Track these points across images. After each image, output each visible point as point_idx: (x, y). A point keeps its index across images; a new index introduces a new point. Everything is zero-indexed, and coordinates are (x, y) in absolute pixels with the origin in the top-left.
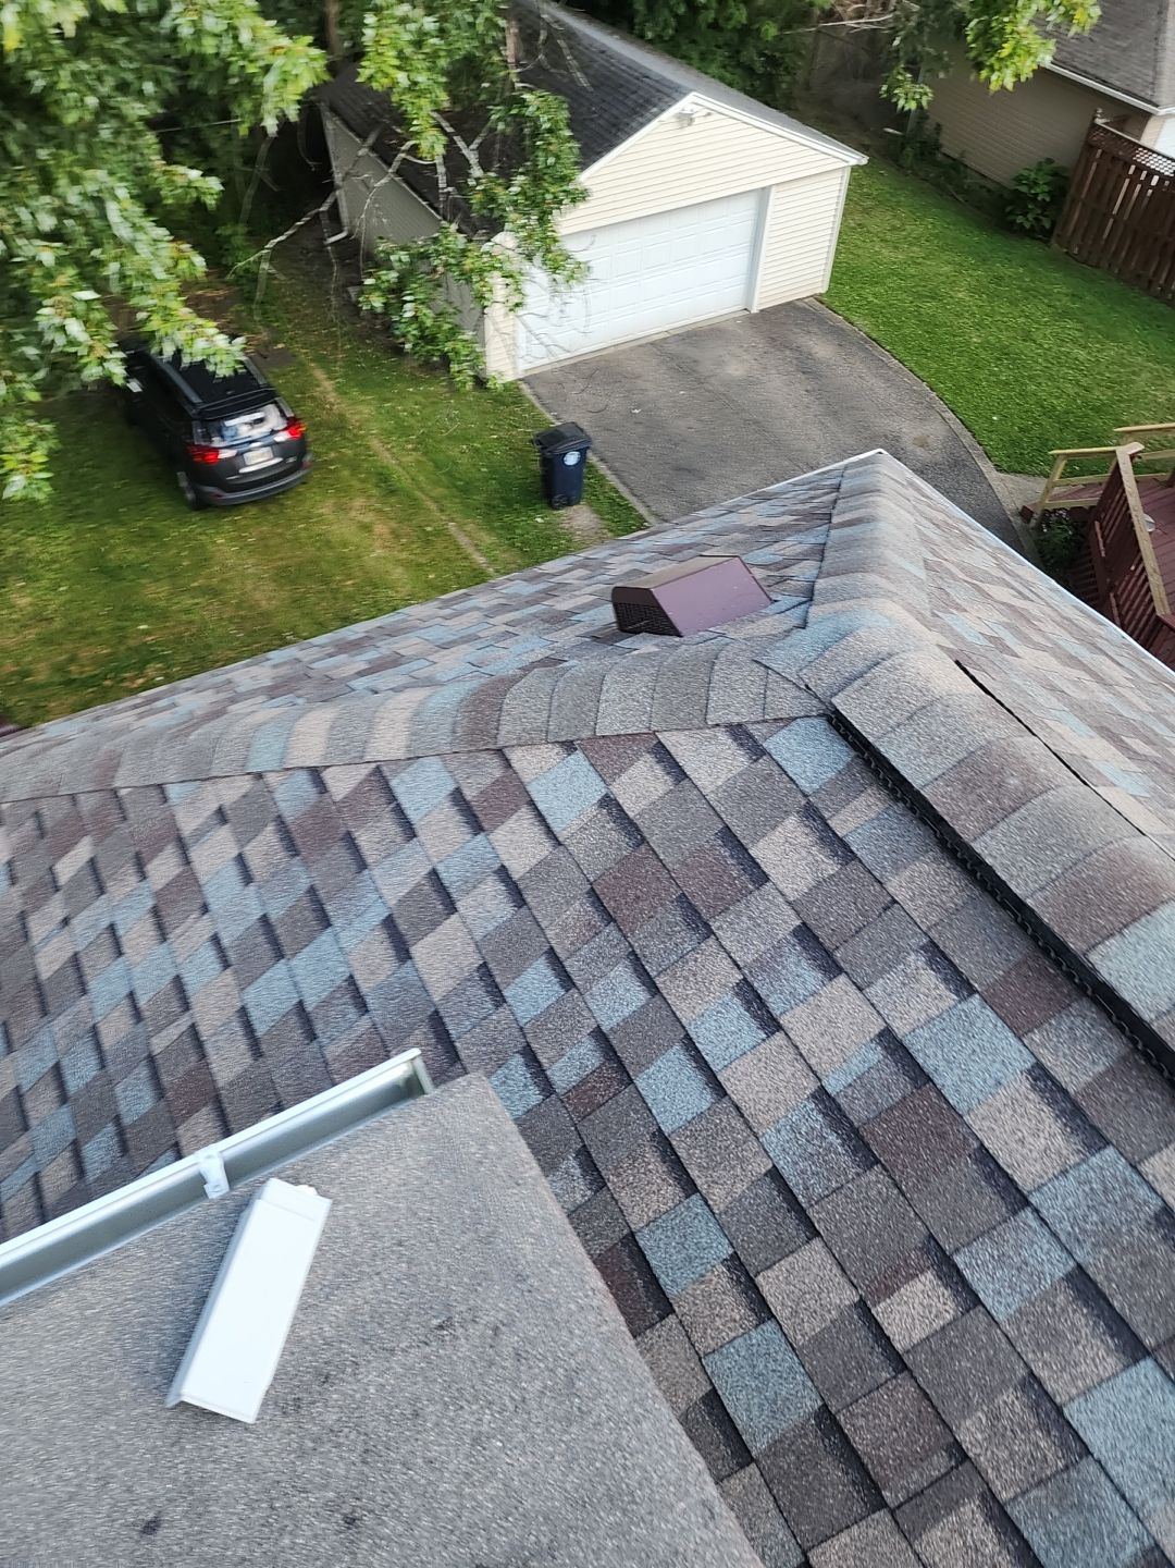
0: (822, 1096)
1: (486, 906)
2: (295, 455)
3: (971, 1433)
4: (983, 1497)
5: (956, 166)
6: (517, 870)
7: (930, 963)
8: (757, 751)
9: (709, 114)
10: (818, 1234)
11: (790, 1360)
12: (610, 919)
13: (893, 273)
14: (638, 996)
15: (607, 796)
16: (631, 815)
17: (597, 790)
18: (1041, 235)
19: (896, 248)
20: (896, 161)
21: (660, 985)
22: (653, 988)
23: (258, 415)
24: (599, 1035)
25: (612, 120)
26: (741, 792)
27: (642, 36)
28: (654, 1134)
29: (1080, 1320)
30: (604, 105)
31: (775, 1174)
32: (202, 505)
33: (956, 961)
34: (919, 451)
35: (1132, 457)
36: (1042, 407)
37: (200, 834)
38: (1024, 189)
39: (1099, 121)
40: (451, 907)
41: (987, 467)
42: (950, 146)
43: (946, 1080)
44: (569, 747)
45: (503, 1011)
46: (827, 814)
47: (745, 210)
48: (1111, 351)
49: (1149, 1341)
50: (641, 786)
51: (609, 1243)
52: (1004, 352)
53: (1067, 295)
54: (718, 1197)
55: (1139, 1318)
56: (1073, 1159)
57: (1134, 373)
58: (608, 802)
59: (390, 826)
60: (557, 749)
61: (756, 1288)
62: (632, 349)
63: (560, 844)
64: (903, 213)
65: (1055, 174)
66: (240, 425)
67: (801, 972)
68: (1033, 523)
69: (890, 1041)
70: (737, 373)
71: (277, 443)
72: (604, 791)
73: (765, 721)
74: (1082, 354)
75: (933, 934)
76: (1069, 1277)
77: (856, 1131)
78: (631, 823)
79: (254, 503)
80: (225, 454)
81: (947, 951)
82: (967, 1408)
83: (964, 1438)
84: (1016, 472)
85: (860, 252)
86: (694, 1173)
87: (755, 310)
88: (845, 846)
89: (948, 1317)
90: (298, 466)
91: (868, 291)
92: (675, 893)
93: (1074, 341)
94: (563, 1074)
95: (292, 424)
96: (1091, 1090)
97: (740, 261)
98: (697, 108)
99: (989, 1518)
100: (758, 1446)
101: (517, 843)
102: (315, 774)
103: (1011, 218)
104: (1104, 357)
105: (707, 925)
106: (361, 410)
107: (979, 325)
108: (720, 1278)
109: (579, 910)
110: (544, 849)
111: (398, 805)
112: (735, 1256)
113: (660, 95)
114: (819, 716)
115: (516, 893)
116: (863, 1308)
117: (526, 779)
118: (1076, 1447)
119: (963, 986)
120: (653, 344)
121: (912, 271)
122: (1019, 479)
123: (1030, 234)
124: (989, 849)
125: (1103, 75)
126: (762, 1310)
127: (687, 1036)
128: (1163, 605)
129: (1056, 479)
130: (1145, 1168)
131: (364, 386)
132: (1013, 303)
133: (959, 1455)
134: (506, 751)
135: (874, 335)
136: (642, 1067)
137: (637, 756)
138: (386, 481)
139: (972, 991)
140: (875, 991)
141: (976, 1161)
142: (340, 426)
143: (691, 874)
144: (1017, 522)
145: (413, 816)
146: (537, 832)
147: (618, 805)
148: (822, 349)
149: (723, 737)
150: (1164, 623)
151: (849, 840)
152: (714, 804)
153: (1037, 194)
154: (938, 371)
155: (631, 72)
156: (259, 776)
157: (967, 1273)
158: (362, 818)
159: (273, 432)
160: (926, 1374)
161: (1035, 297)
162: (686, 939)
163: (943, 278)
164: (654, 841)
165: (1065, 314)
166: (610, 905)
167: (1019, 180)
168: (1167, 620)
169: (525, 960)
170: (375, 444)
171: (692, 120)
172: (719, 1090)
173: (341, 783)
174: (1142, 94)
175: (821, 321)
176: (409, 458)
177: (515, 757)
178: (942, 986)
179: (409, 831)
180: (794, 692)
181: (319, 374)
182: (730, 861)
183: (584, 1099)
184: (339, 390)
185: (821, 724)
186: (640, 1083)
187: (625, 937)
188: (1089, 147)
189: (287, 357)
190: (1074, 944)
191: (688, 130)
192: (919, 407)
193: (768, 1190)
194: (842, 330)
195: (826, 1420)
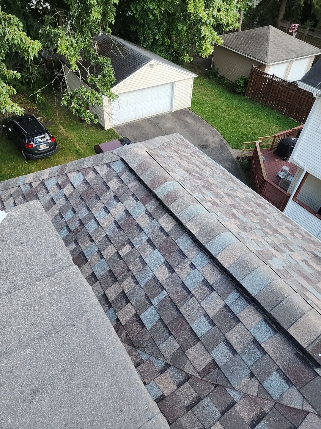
0: (115, 222)
1: (62, 202)
2: (53, 146)
3: (131, 267)
4: (132, 275)
5: (223, 78)
6: (67, 195)
7: (133, 197)
8: (110, 167)
9: (157, 65)
10: (112, 243)
11: (106, 263)
12: (83, 200)
13: (207, 103)
14: (87, 212)
15: (84, 179)
16: (88, 182)
17: (83, 178)
18: (243, 94)
19: (208, 97)
20: (208, 77)
21: (91, 209)
22: (89, 210)
23: (43, 136)
24: (80, 220)
25: (134, 66)
26: (107, 175)
27: (143, 47)
28: (88, 234)
29: (148, 246)
30: (131, 63)
31: (106, 236)
32: (28, 159)
33: (136, 196)
34: (213, 144)
35: (259, 144)
36: (243, 133)
37: (6, 200)
38: (238, 83)
39: (254, 67)
40: (55, 203)
41: (229, 148)
42: (221, 73)
43: (133, 215)
44: (78, 171)
45: (63, 220)
46: (120, 176)
47: (169, 87)
48: (259, 121)
49: (157, 246)
50: (91, 176)
51: (78, 254)
52: (234, 121)
53: (248, 108)
54: (97, 241)
55: (156, 243)
56: (150, 222)
57: (264, 126)
58: (85, 180)
59: (44, 191)
60: (76, 172)
61: (101, 254)
62: (142, 120)
63: (75, 189)
64: (210, 89)
65: (245, 79)
66: (38, 138)
67: (114, 202)
68: (240, 160)
69: (126, 211)
70: (169, 126)
71: (49, 143)
72: (84, 178)
73: (112, 162)
74: (252, 122)
75: (134, 192)
76: (147, 240)
77: (119, 226)
78: (88, 183)
79: (43, 158)
80: (34, 146)
81: (135, 195)
82: (131, 263)
83: (130, 268)
84: (236, 149)
85: (199, 98)
86: (94, 239)
87: (173, 111)
88: (122, 181)
89: (130, 250)
90: (54, 148)
91: (201, 107)
92: (95, 193)
93: (250, 118)
94: (72, 228)
95: (52, 138)
96: (153, 211)
97: (168, 99)
98: (154, 63)
99: (132, 278)
100: (99, 278)
101: (68, 190)
102: (30, 184)
103: (235, 90)
104: (257, 122)
105: (99, 198)
106: (72, 136)
107: (228, 115)
108: (96, 254)
109: (78, 200)
110: (73, 190)
111: (46, 187)
112: (99, 250)
113: (145, 60)
114: (120, 160)
115: (67, 199)
116: (117, 252)
117: (70, 178)
118: (145, 264)
119: (137, 199)
120: (148, 119)
121: (212, 102)
122: (237, 150)
123: (240, 94)
124: (142, 177)
125: (254, 56)
126: (102, 257)
127: (95, 217)
128: (265, 176)
129: (244, 149)
130: (159, 221)
131: (72, 130)
132: (236, 110)
133: (129, 270)
134: (67, 174)
135: (202, 117)
136: (86, 224)
137: (90, 171)
138: (78, 152)
139: (139, 200)
140: (125, 203)
141: (136, 226)
142: (66, 139)
143: (98, 190)
144: (236, 160)
145: (48, 188)
146: (72, 187)
147: (86, 180)
148: (190, 120)
149: (105, 166)
150: (266, 181)
151: (123, 180)
152: (102, 177)
153: (241, 84)
154: (218, 125)
155: (138, 55)
156: (19, 186)
157: (133, 243)
158: (39, 191)
159: (47, 140)
160: (125, 259)
161: (241, 108)
162: (96, 200)
163: (219, 104)
164: (92, 185)
165: (249, 112)
166: (83, 198)
167: (236, 81)
168: (266, 180)
169: (67, 210)
170: (76, 144)
171: (153, 66)
172: (99, 224)
173: (35, 185)
174: (264, 60)
175: (189, 114)
176: (85, 147)
177: (68, 175)
178: (134, 200)
179: (48, 191)
180: (116, 156)
181: (61, 127)
182: (104, 187)
183: (76, 231)
184: (66, 131)
185: (120, 161)
186: (86, 227)
187: (85, 203)
188: (252, 73)
189: (52, 123)
190: (152, 189)
191: (152, 68)
192: (213, 134)
193: (105, 238)
194: (195, 116)
195: (110, 271)
